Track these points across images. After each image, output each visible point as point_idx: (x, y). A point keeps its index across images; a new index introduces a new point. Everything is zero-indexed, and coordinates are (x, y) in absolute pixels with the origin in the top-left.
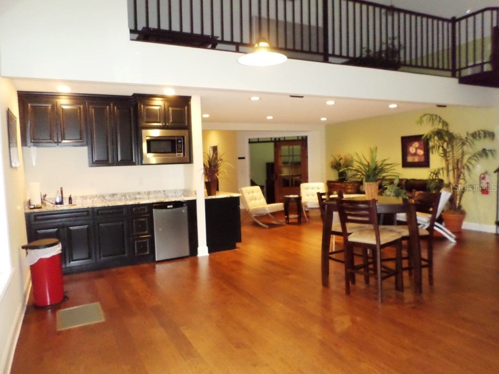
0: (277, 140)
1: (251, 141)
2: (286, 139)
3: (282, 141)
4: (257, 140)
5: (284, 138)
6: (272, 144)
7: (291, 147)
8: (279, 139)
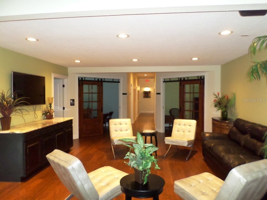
0: (182, 79)
1: (166, 80)
2: (189, 79)
3: (186, 80)
4: (169, 80)
5: (188, 77)
6: (178, 83)
7: (192, 85)
8: (184, 79)
